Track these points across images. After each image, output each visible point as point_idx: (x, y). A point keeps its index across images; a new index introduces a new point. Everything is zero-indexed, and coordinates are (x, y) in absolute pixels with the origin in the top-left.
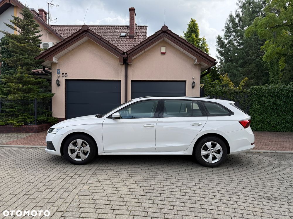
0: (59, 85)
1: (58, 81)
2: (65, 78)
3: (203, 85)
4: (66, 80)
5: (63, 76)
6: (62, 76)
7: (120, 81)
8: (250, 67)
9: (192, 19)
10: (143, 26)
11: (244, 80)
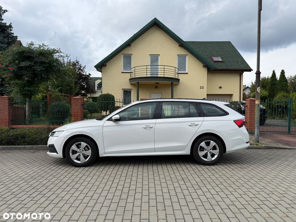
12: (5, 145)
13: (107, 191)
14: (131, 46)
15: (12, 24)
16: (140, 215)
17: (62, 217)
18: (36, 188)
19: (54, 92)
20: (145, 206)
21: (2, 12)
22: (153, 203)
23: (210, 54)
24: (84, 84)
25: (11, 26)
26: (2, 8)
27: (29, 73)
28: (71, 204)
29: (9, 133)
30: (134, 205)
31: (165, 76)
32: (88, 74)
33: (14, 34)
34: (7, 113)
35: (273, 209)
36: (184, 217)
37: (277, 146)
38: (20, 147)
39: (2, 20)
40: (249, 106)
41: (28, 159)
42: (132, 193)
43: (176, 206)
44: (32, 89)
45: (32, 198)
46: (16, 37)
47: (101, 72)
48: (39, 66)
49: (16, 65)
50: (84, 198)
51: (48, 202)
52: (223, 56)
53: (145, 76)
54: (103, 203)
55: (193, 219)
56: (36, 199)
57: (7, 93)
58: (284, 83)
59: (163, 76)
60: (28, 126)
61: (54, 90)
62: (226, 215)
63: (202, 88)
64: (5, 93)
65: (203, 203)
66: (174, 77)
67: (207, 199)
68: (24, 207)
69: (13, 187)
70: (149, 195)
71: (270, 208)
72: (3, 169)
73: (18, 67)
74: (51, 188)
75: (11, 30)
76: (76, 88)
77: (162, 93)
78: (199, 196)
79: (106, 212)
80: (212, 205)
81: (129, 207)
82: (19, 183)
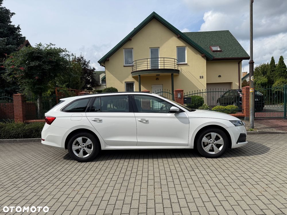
12: (22, 138)
13: (113, 174)
14: (131, 40)
15: (20, 26)
16: (140, 192)
17: (76, 195)
18: (52, 173)
19: (61, 87)
20: (144, 185)
21: (10, 15)
22: (151, 182)
23: (209, 44)
24: (89, 79)
25: (19, 27)
26: (10, 11)
27: (39, 72)
28: (82, 185)
29: (24, 127)
30: (135, 185)
31: (165, 68)
32: (92, 69)
33: (22, 35)
34: (21, 109)
35: (254, 186)
36: (176, 193)
37: (270, 131)
38: (35, 139)
39: (11, 22)
40: (245, 94)
41: (43, 149)
42: (133, 175)
43: (171, 185)
44: (42, 87)
45: (50, 181)
46: (25, 37)
47: (105, 67)
48: (47, 65)
49: (27, 66)
50: (93, 180)
51: (63, 184)
52: (222, 45)
53: (146, 69)
54: (109, 184)
55: (184, 194)
56: (53, 182)
57: (20, 91)
58: (283, 69)
59: (163, 68)
60: (41, 120)
61: (61, 86)
62: (213, 191)
63: (202, 77)
64: (18, 91)
65: (194, 182)
66: (174, 68)
67: (198, 179)
68: (44, 188)
69: (33, 173)
70: (148, 176)
71: (252, 185)
72: (23, 159)
73: (29, 67)
74: (65, 173)
75: (19, 32)
76: (82, 82)
77: (163, 84)
78: (191, 176)
79: (112, 191)
80: (202, 183)
81: (131, 186)
82: (37, 170)
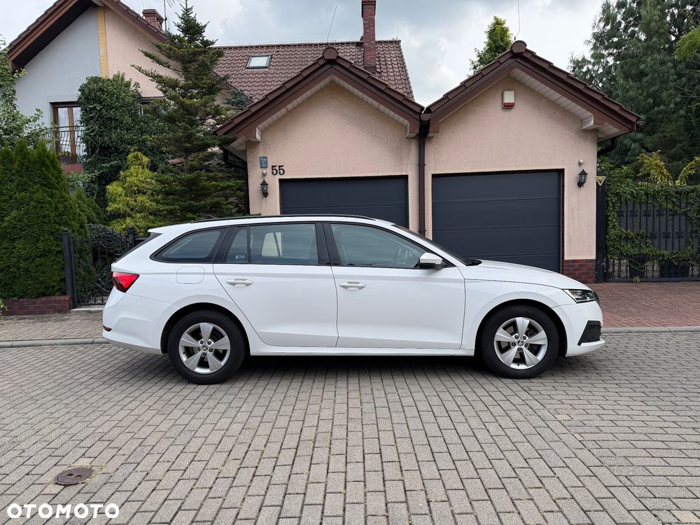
0: (265, 194)
1: (264, 184)
2: (279, 177)
3: (603, 178)
4: (281, 181)
5: (275, 172)
6: (273, 173)
7: (406, 177)
8: (669, 130)
9: (496, 18)
10: (391, 42)
11: (693, 162)
